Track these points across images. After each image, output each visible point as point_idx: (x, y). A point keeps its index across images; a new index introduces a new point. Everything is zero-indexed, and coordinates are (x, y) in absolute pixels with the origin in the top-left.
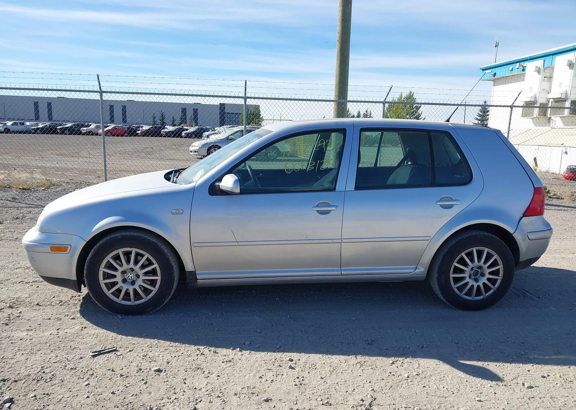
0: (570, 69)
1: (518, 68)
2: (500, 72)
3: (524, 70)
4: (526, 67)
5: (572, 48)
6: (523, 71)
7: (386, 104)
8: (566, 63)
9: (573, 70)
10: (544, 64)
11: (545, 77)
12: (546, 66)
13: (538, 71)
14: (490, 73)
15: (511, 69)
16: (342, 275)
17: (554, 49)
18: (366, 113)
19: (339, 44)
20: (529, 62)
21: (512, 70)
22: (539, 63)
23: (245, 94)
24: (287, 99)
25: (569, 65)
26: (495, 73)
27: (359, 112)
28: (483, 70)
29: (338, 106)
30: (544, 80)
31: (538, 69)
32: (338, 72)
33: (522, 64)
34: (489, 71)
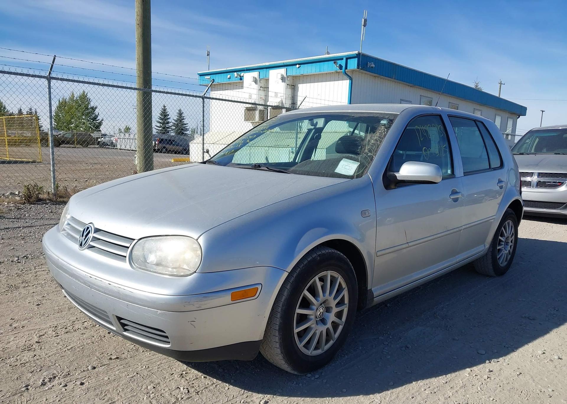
0: (282, 82)
1: (236, 77)
2: (219, 79)
3: (241, 79)
4: (243, 76)
5: (282, 64)
6: (240, 80)
8: (280, 77)
9: (285, 83)
10: (259, 75)
11: (261, 87)
12: (261, 77)
13: (255, 81)
14: (209, 79)
15: (229, 77)
17: (267, 64)
20: (245, 73)
21: (230, 78)
22: (255, 74)
23: (50, 73)
25: (282, 78)
26: (214, 79)
28: (200, 75)
29: (143, 96)
30: (260, 90)
31: (255, 79)
33: (239, 74)
34: (208, 77)
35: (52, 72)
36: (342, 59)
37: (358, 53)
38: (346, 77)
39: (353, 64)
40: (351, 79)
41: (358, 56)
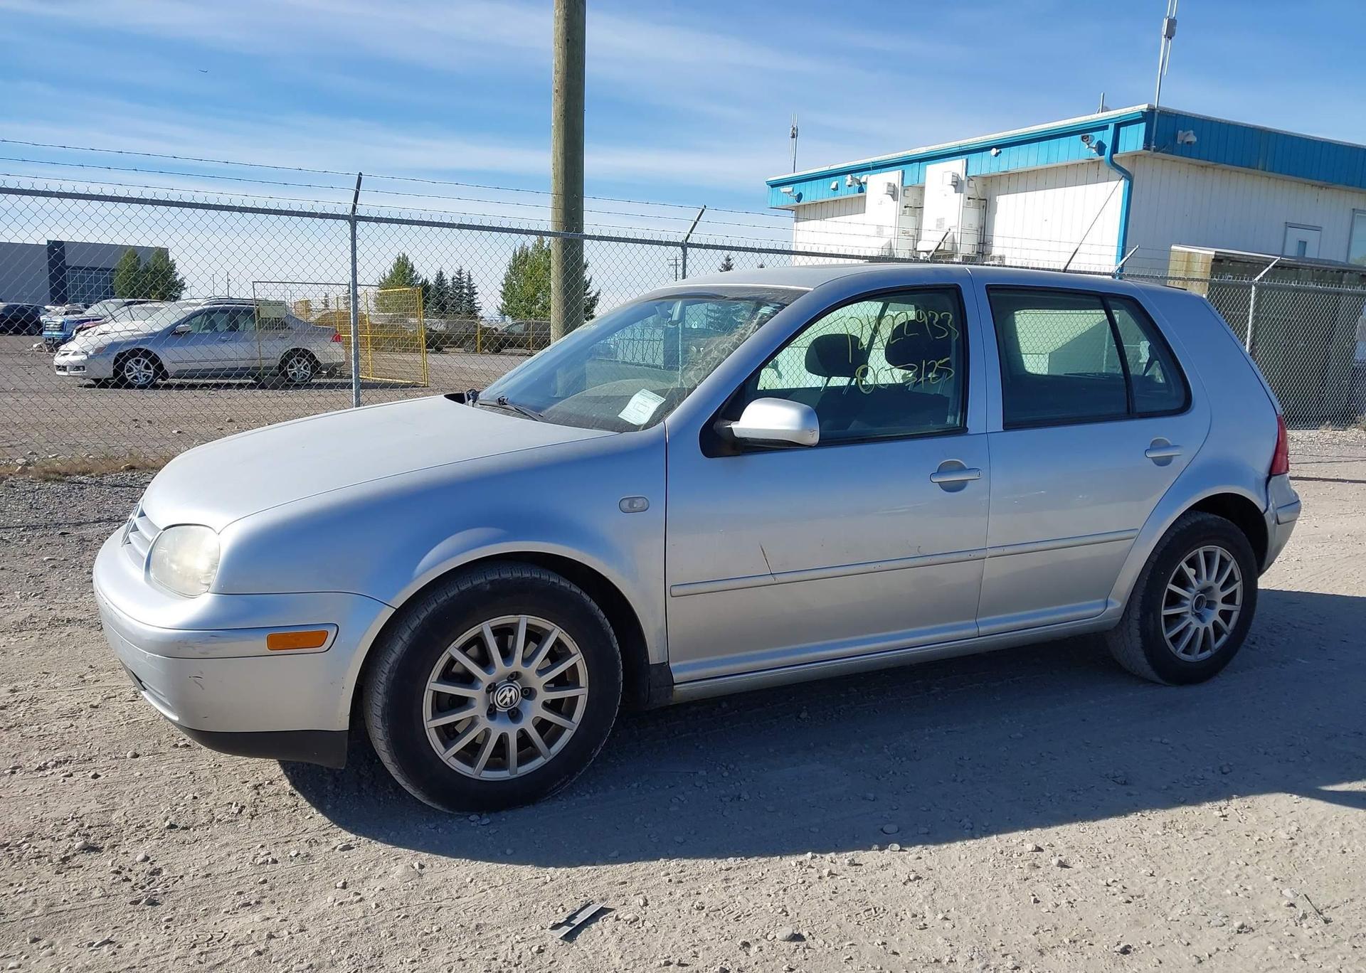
0: (956, 192)
1: (849, 186)
2: (812, 193)
3: (861, 190)
4: (865, 183)
5: (956, 150)
6: (859, 192)
7: (688, 248)
8: (949, 180)
9: (962, 194)
10: (903, 179)
11: (905, 207)
12: (907, 183)
13: (892, 193)
14: (789, 193)
15: (833, 186)
16: (979, 637)
17: (922, 150)
18: (459, 277)
19: (559, 100)
20: (871, 175)
21: (836, 189)
22: (893, 176)
24: (461, 227)
25: (954, 184)
26: (800, 194)
27: (441, 273)
28: (773, 186)
29: (564, 248)
30: (904, 213)
31: (892, 189)
32: (560, 167)
33: (858, 178)
34: (788, 189)
35: (357, 207)
36: (1106, 128)
37: (1147, 109)
38: (1115, 173)
39: (1133, 139)
40: (1128, 176)
41: (1148, 117)
